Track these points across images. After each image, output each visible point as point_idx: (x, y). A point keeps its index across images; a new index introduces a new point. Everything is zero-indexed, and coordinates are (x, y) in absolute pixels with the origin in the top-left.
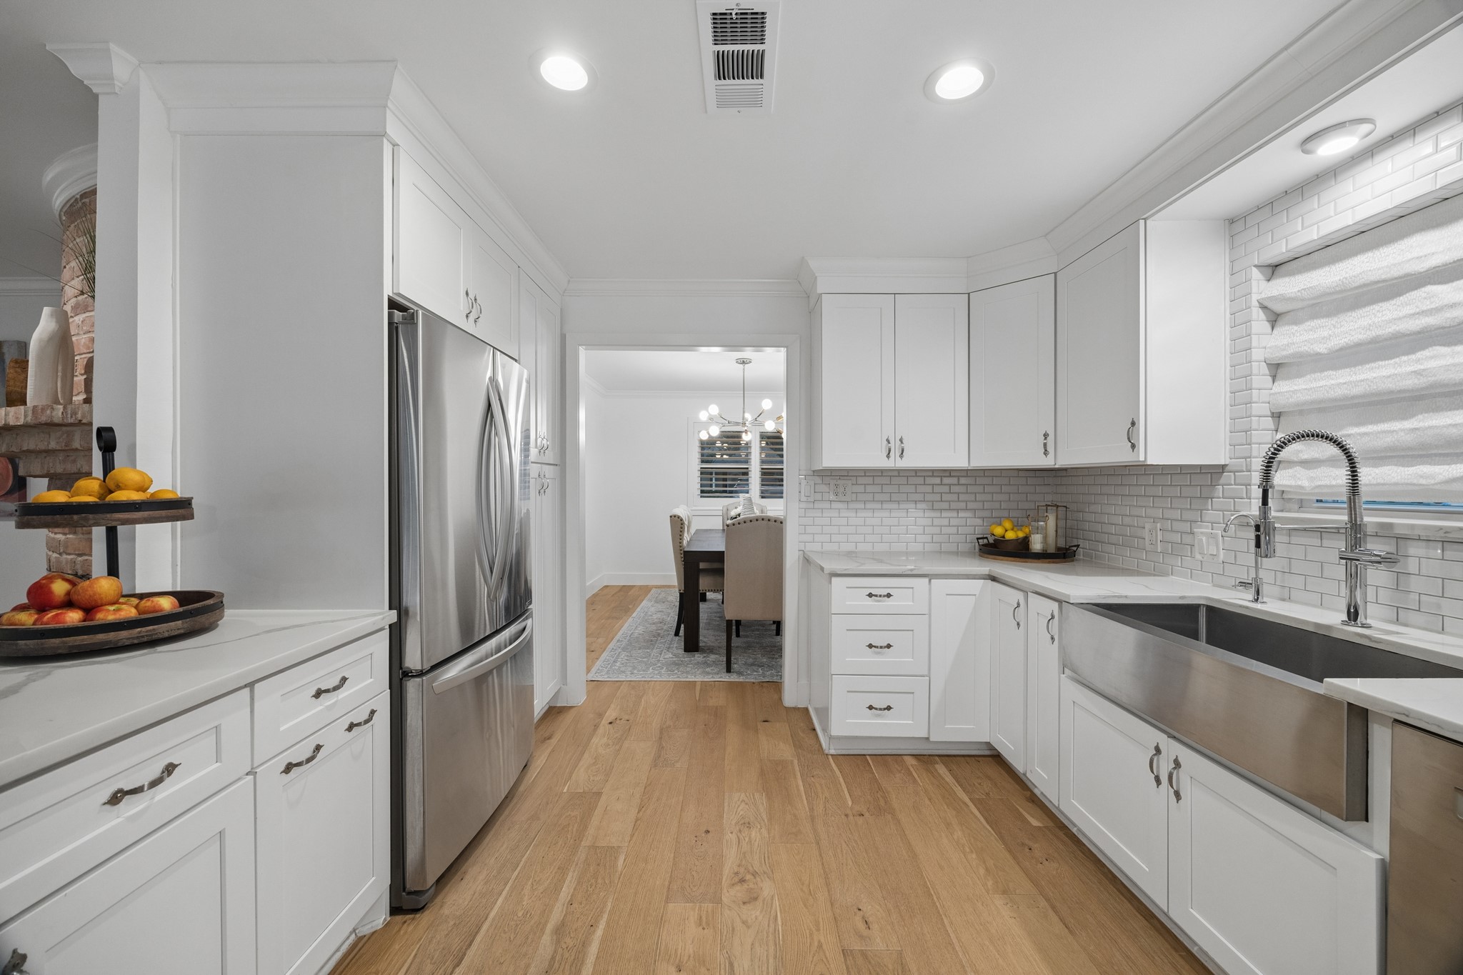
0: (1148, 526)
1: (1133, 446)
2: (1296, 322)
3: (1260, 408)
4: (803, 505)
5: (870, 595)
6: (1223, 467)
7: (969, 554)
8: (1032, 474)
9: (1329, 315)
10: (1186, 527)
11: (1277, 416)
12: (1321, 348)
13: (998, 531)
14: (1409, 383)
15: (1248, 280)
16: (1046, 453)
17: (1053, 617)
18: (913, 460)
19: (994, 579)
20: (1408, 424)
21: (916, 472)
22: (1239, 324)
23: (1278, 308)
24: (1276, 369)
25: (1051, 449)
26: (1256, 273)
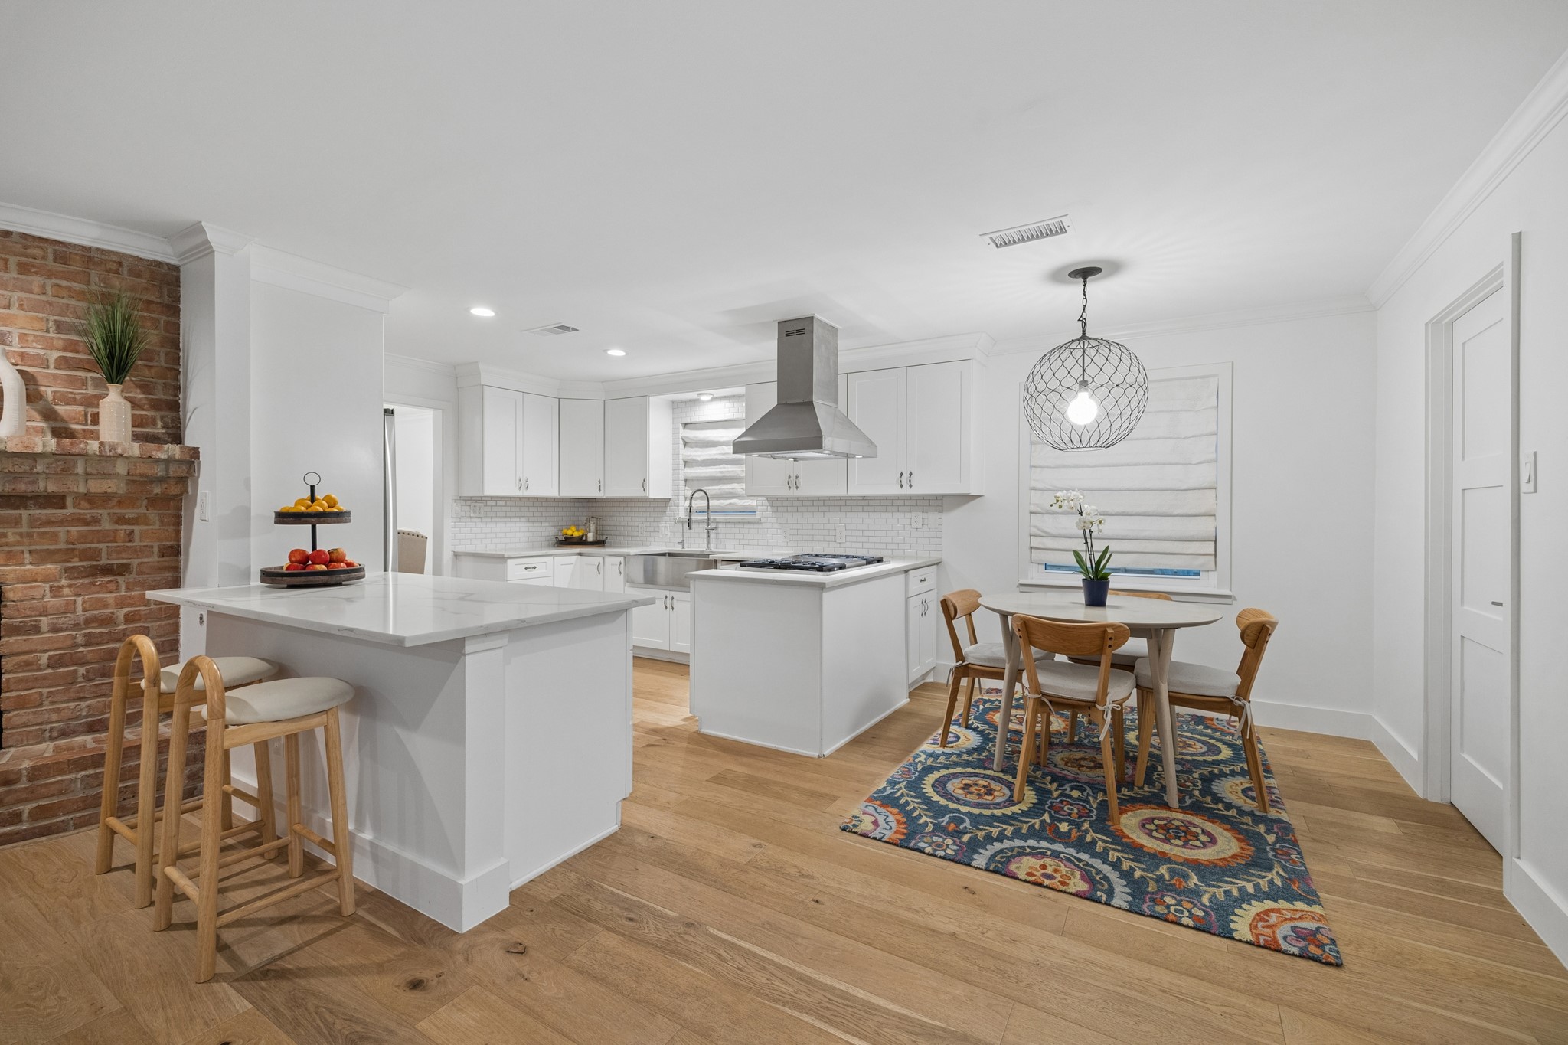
0: (640, 525)
1: (644, 490)
2: (692, 447)
3: (682, 477)
4: (454, 520)
5: (526, 568)
6: (670, 499)
7: (550, 546)
8: (576, 501)
9: (700, 447)
10: (655, 524)
11: (686, 480)
12: (699, 459)
13: (569, 532)
14: (719, 475)
15: (678, 428)
16: (600, 490)
17: (621, 563)
18: (533, 492)
19: (580, 554)
20: (719, 487)
21: (537, 499)
22: (675, 443)
23: (687, 441)
24: (686, 463)
25: (602, 488)
26: (681, 426)
